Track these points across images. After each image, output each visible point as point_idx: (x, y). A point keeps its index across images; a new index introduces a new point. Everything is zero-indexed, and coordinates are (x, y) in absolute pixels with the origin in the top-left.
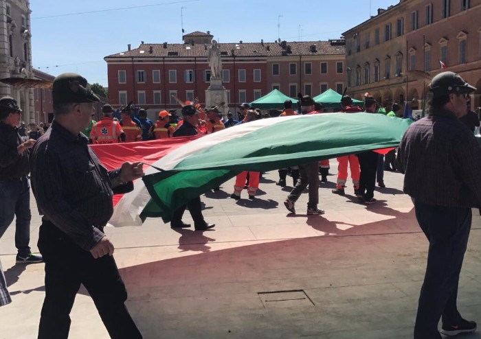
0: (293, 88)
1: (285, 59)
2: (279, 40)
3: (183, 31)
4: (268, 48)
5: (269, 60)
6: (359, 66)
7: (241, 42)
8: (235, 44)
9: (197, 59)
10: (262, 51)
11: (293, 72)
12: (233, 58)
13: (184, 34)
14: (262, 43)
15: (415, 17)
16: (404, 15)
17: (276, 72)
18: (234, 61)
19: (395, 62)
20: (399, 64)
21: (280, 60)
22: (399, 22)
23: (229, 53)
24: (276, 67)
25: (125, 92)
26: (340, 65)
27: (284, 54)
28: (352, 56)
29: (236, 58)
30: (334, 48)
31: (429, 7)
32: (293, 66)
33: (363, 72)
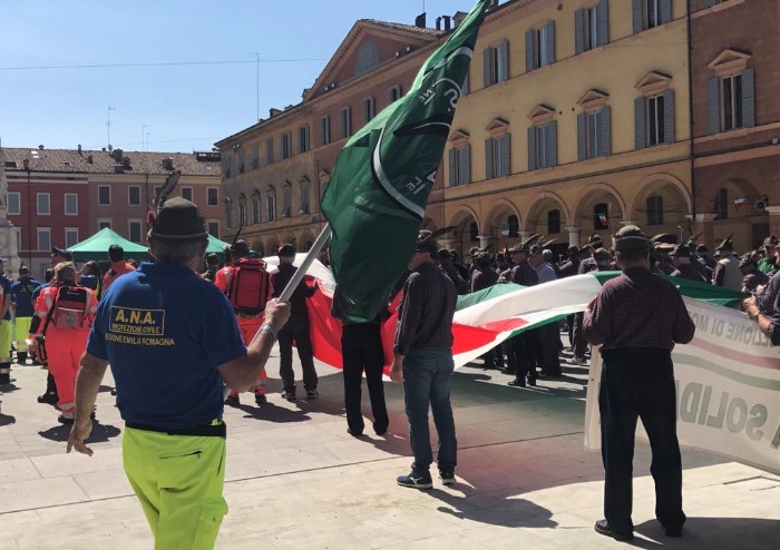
0: (135, 227)
1: (120, 179)
2: (110, 147)
4: (90, 160)
5: (92, 179)
6: (243, 195)
7: (41, 147)
8: (30, 150)
10: (81, 165)
11: (134, 200)
12: (26, 174)
14: (80, 151)
15: (327, 124)
16: (310, 121)
17: (105, 200)
18: (29, 178)
19: (299, 192)
20: (305, 193)
21: (112, 180)
22: (303, 131)
23: (19, 165)
24: (104, 191)
26: (213, 192)
27: (118, 171)
28: (232, 179)
29: (32, 174)
30: (202, 165)
31: (345, 111)
32: (134, 191)
33: (250, 204)
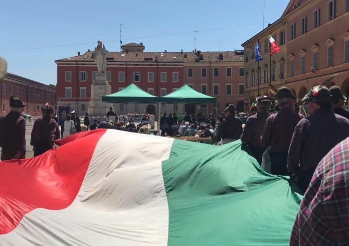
0: (204, 87)
1: (197, 65)
2: (195, 50)
3: (121, 42)
4: (185, 56)
5: (185, 65)
6: (253, 70)
7: (166, 51)
8: (160, 53)
9: (128, 63)
10: (181, 59)
11: (204, 75)
12: (156, 63)
13: (122, 45)
14: (182, 53)
15: (294, 27)
16: (286, 27)
17: (190, 75)
18: (157, 65)
19: (279, 67)
20: (282, 67)
21: (194, 65)
22: (282, 33)
23: (154, 59)
24: (190, 71)
25: (70, 88)
26: (242, 70)
27: (197, 61)
28: (249, 62)
29: (159, 63)
30: (238, 56)
31: (304, 19)
32: (204, 70)
33: (256, 74)
